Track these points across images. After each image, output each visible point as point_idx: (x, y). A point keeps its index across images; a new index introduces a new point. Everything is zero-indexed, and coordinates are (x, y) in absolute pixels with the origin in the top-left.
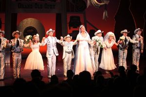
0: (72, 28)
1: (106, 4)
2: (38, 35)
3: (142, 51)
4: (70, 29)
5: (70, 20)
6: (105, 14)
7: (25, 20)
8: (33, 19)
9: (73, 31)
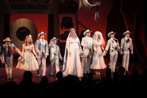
0: (64, 29)
1: (97, 6)
2: (30, 36)
3: (132, 52)
4: (62, 29)
5: (63, 21)
6: (96, 15)
7: (18, 20)
8: (26, 20)
9: (65, 32)
